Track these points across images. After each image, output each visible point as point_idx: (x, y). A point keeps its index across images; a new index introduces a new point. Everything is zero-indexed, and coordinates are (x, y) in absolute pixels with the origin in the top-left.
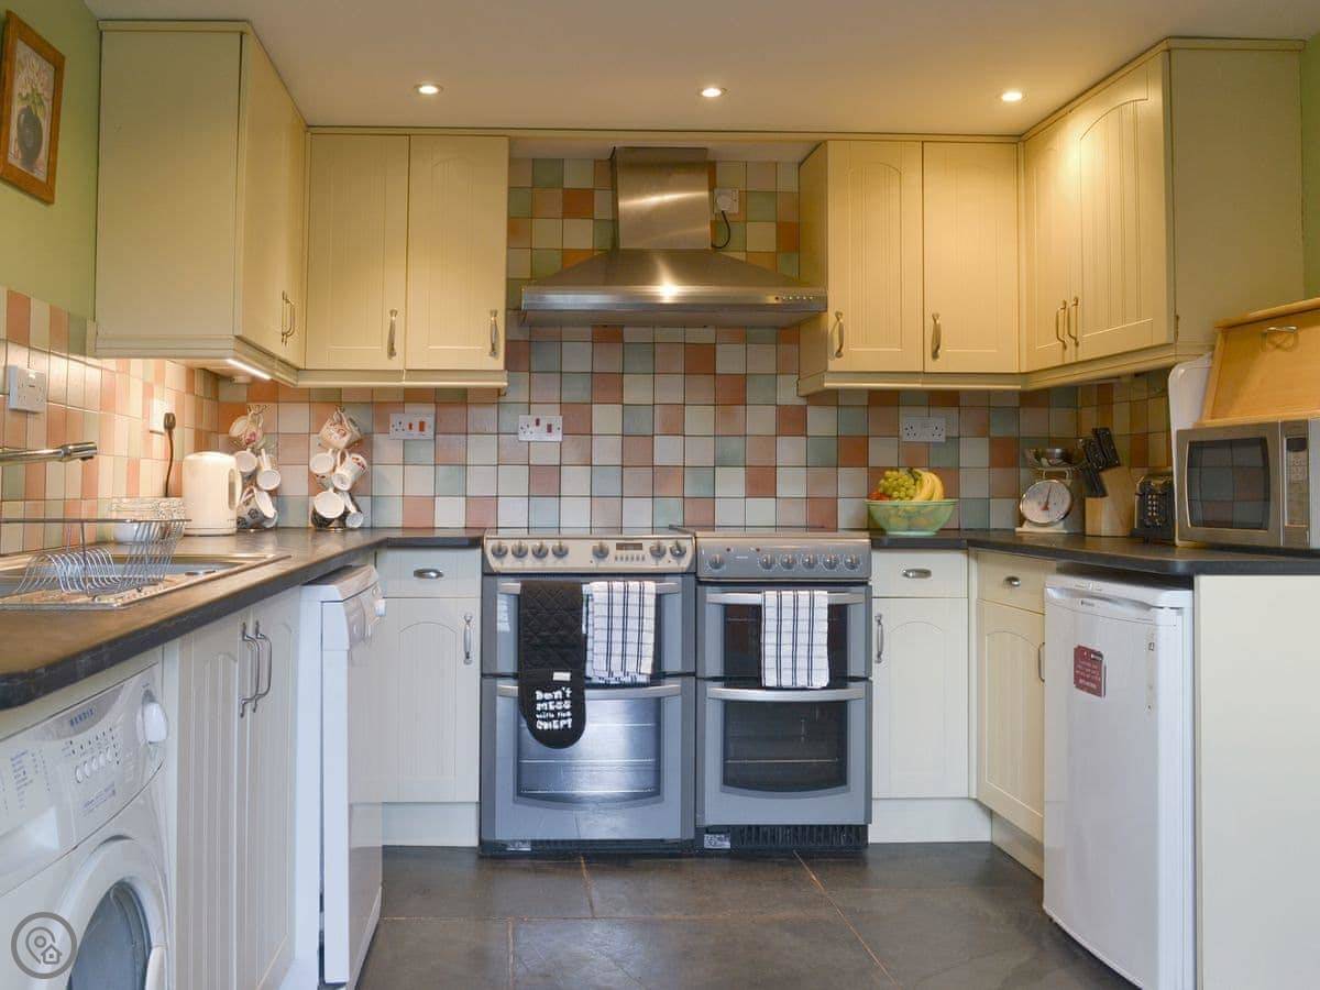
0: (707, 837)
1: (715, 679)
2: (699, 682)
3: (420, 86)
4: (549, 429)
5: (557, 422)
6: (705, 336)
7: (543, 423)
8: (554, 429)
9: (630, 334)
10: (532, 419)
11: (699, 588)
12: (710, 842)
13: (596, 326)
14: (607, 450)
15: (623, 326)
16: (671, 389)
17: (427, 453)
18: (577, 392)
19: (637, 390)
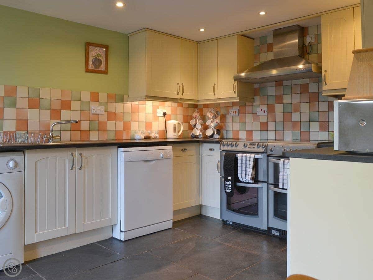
0: (273, 231)
1: (272, 184)
2: (268, 184)
3: (200, 29)
4: (264, 111)
5: (266, 110)
6: (306, 81)
7: (263, 110)
8: (265, 112)
9: (285, 83)
10: (260, 109)
11: (268, 157)
12: (274, 232)
13: (276, 81)
14: (279, 117)
15: (282, 81)
16: (296, 98)
17: (237, 119)
18: (272, 101)
19: (287, 99)
